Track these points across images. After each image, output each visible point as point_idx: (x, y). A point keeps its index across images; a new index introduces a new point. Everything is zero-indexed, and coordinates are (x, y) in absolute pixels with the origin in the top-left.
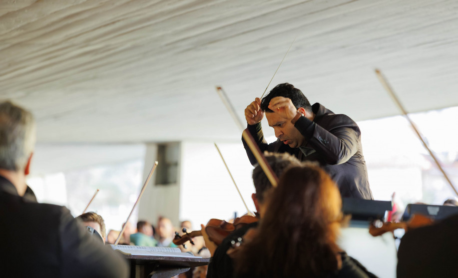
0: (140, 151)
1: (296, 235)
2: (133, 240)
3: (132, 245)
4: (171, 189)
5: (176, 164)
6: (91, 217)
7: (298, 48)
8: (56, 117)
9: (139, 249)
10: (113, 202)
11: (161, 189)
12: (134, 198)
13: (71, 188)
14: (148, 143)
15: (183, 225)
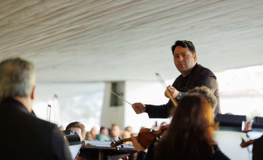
0: (102, 87)
2: (97, 138)
3: (96, 141)
4: (119, 108)
5: (122, 94)
6: (76, 125)
7: (192, 27)
8: (53, 67)
9: (101, 143)
10: (86, 116)
11: (114, 109)
12: (98, 114)
13: (62, 108)
14: (106, 82)
15: (127, 129)
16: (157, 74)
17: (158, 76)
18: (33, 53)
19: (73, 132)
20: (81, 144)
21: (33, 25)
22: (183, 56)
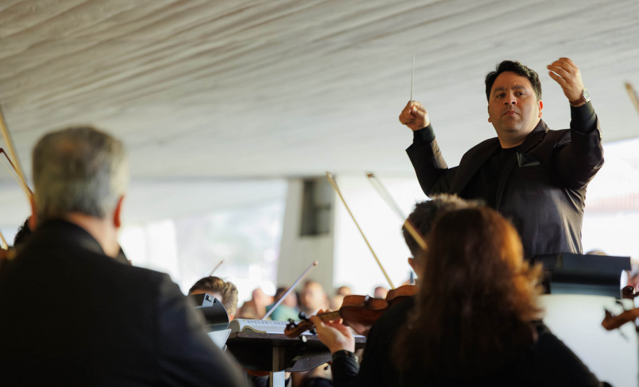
0: (279, 190)
1: (467, 309)
4: (321, 242)
5: (329, 207)
8: (162, 143)
9: (278, 326)
10: (242, 260)
11: (308, 243)
12: (271, 255)
13: (183, 241)
14: (290, 178)
15: (339, 291)
16: (370, 175)
17: (372, 179)
18: (111, 110)
19: (210, 298)
20: (229, 328)
21: (111, 42)
22: (516, 94)
